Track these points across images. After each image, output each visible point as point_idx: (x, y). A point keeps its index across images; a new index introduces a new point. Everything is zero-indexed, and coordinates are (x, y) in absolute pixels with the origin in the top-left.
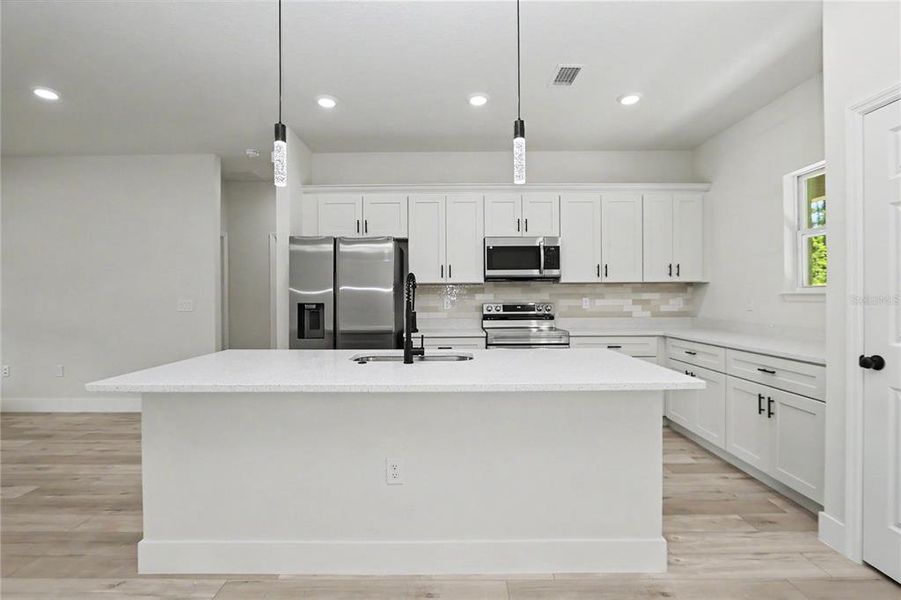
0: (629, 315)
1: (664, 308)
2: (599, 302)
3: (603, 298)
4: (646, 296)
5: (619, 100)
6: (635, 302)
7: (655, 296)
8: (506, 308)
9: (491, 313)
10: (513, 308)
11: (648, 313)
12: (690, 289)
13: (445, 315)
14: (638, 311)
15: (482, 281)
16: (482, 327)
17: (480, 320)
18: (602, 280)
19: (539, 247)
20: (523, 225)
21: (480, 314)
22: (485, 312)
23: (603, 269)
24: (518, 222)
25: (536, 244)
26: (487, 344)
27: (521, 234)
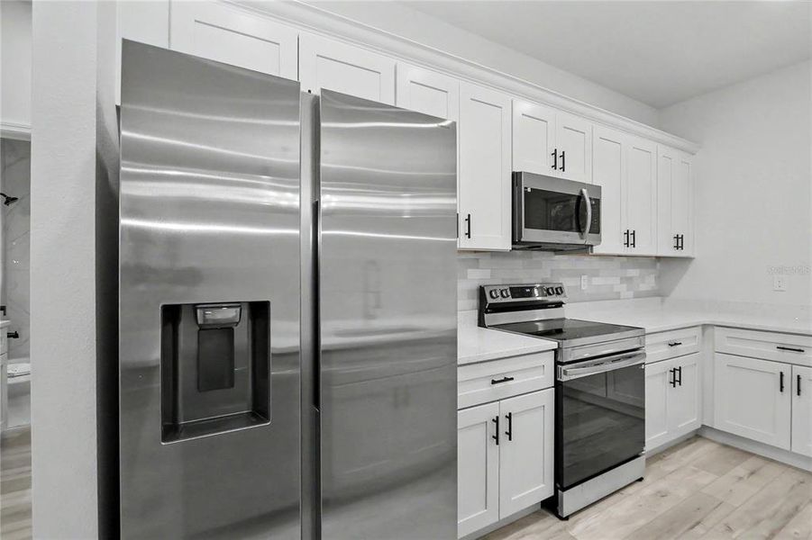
0: (618, 296)
1: (643, 287)
2: (596, 281)
4: (633, 272)
6: (622, 280)
7: (636, 273)
8: (513, 292)
9: (497, 300)
14: (624, 290)
15: (507, 246)
16: (481, 323)
17: (476, 312)
18: (631, 251)
19: (580, 198)
20: (560, 161)
21: (475, 302)
22: (490, 301)
23: (630, 238)
24: (555, 154)
25: (577, 193)
26: (557, 363)
27: (558, 174)
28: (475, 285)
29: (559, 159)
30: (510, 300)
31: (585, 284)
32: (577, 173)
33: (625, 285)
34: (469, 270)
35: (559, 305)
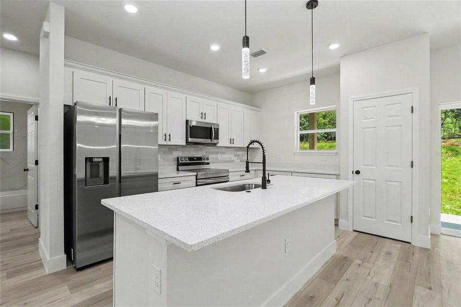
2: (224, 156)
5: (258, 70)
6: (235, 156)
7: (241, 153)
8: (190, 159)
9: (183, 162)
10: (193, 159)
11: (239, 160)
15: (184, 144)
16: (178, 170)
17: (176, 166)
18: (232, 145)
19: (211, 128)
20: (204, 116)
21: (176, 163)
22: (180, 162)
23: (232, 141)
24: (202, 114)
25: (210, 127)
26: (197, 179)
27: (203, 120)
28: (176, 157)
29: (203, 115)
30: (188, 161)
31: (219, 156)
32: (210, 120)
33: (236, 158)
34: (174, 152)
35: (208, 164)
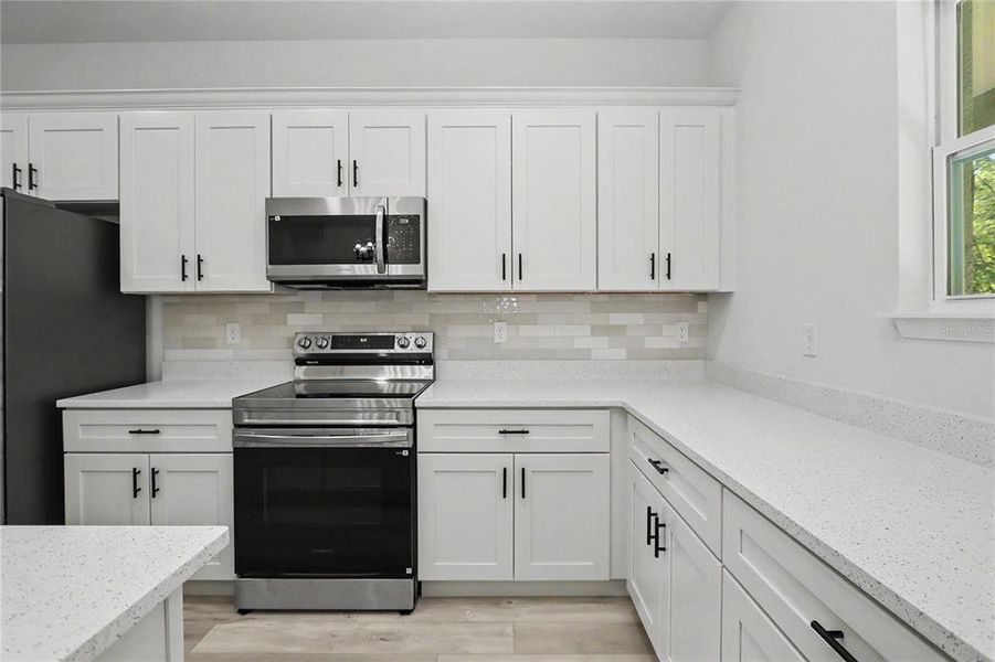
0: (585, 355)
1: (653, 343)
2: (526, 331)
3: (535, 323)
4: (616, 319)
6: (596, 330)
7: (632, 319)
8: (338, 341)
9: (310, 351)
10: (353, 341)
11: (622, 353)
12: (702, 306)
13: (229, 353)
14: (600, 346)
20: (351, 173)
22: (298, 350)
24: (339, 166)
29: (348, 171)
30: (328, 350)
33: (603, 339)
34: (291, 316)
